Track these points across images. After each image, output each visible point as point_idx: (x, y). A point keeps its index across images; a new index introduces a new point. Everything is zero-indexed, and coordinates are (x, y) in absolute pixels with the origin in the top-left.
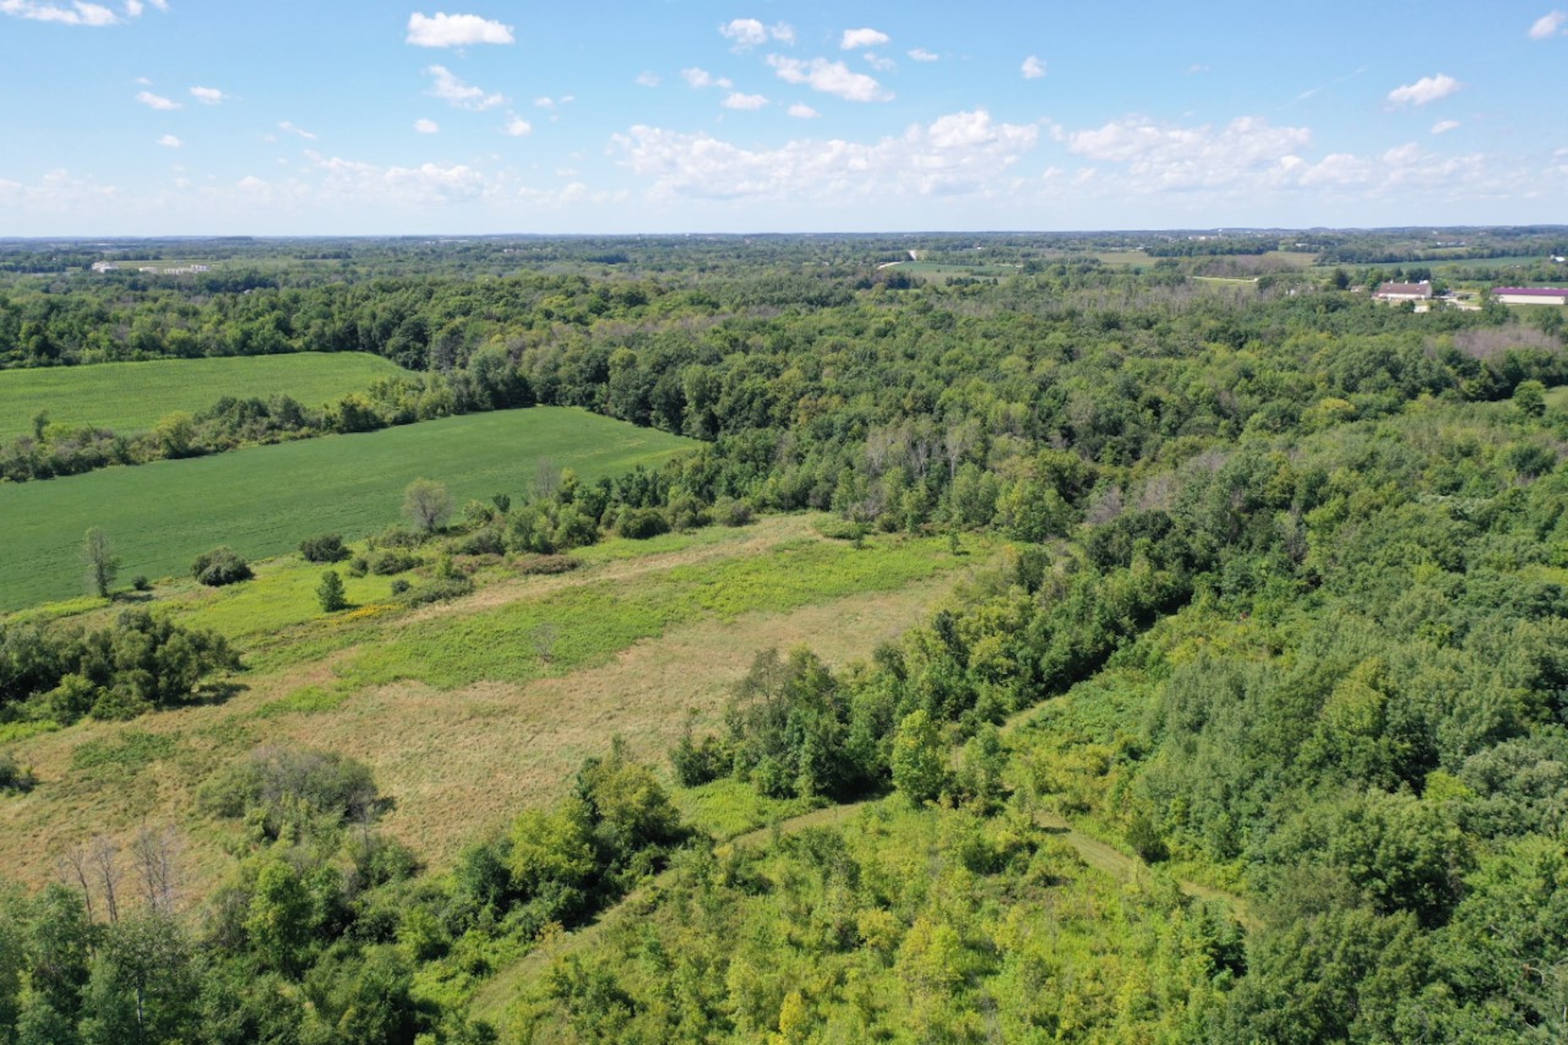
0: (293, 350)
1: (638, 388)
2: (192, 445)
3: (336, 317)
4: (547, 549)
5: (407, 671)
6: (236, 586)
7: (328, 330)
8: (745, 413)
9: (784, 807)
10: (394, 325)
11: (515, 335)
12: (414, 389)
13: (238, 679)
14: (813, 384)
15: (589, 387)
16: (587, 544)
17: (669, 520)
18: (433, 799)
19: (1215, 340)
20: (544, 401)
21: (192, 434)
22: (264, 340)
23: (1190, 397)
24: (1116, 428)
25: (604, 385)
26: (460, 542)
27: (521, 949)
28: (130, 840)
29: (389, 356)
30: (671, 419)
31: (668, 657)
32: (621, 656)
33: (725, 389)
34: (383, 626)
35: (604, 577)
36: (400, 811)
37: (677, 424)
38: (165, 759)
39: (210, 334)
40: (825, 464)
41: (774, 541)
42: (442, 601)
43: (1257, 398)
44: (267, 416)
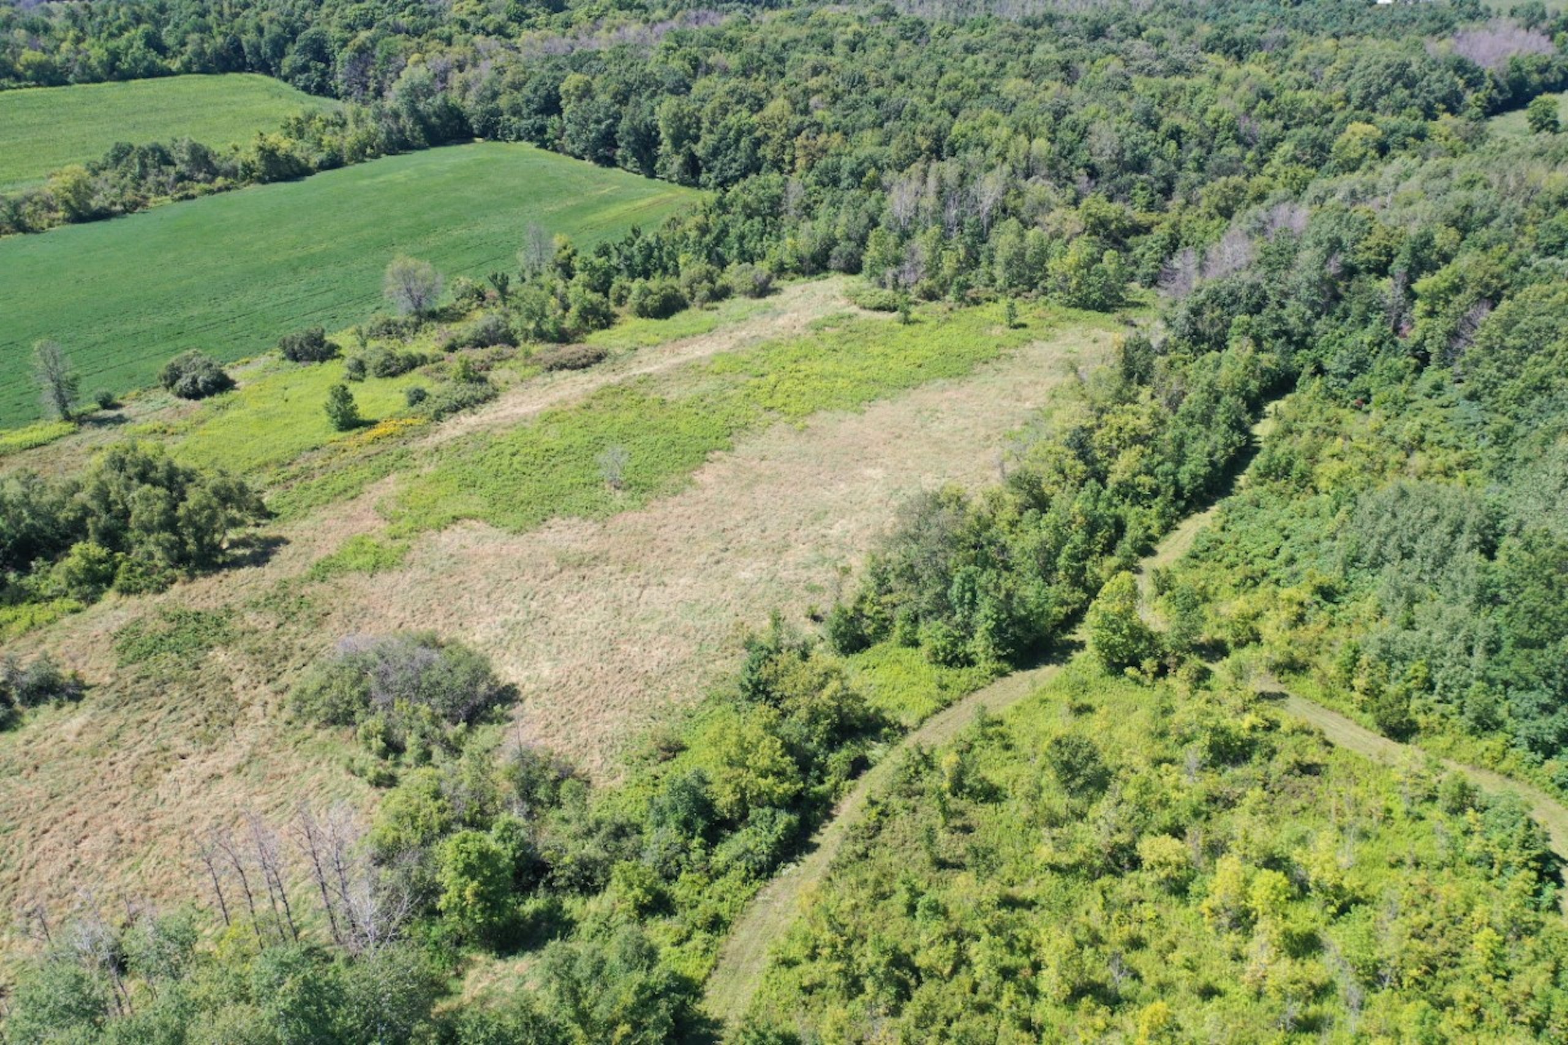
0: (170, 73)
1: (598, 122)
2: (95, 203)
3: (215, 31)
4: (563, 337)
5: (461, 509)
6: (218, 399)
7: (208, 48)
8: (731, 153)
9: (964, 678)
10: (286, 41)
11: (437, 56)
12: (334, 124)
13: (269, 530)
14: (807, 119)
15: (538, 120)
16: (602, 327)
17: (685, 291)
18: (561, 685)
19: (1212, 51)
20: (482, 135)
21: (92, 192)
22: (135, 60)
23: (1208, 123)
24: (1140, 165)
25: (556, 117)
26: (457, 329)
27: (747, 891)
28: (230, 762)
29: (286, 79)
30: (640, 159)
31: (752, 476)
32: (698, 477)
33: (706, 124)
34: (411, 446)
35: (637, 371)
36: (529, 701)
37: (648, 166)
38: (226, 645)
39: (71, 55)
40: (842, 219)
41: (807, 317)
42: (466, 410)
43: (1278, 123)
44: (172, 163)
